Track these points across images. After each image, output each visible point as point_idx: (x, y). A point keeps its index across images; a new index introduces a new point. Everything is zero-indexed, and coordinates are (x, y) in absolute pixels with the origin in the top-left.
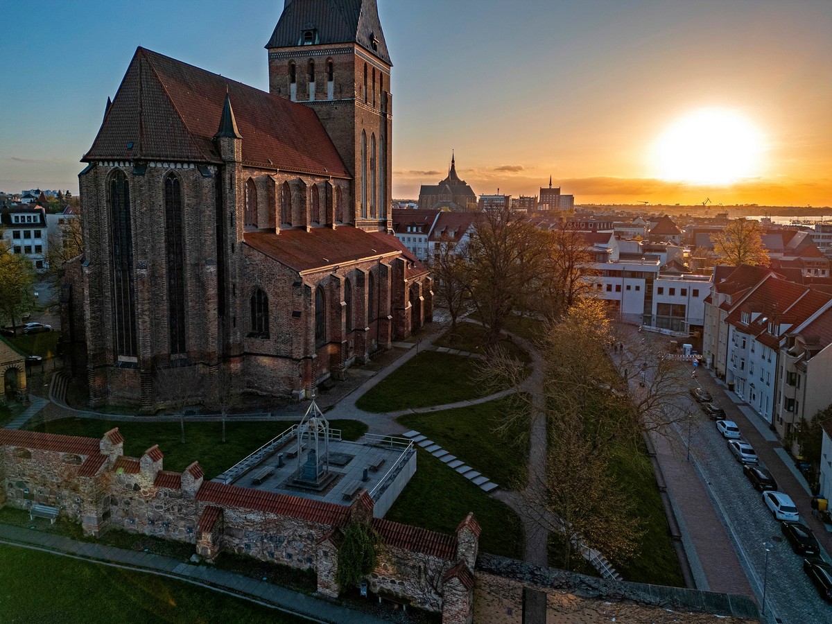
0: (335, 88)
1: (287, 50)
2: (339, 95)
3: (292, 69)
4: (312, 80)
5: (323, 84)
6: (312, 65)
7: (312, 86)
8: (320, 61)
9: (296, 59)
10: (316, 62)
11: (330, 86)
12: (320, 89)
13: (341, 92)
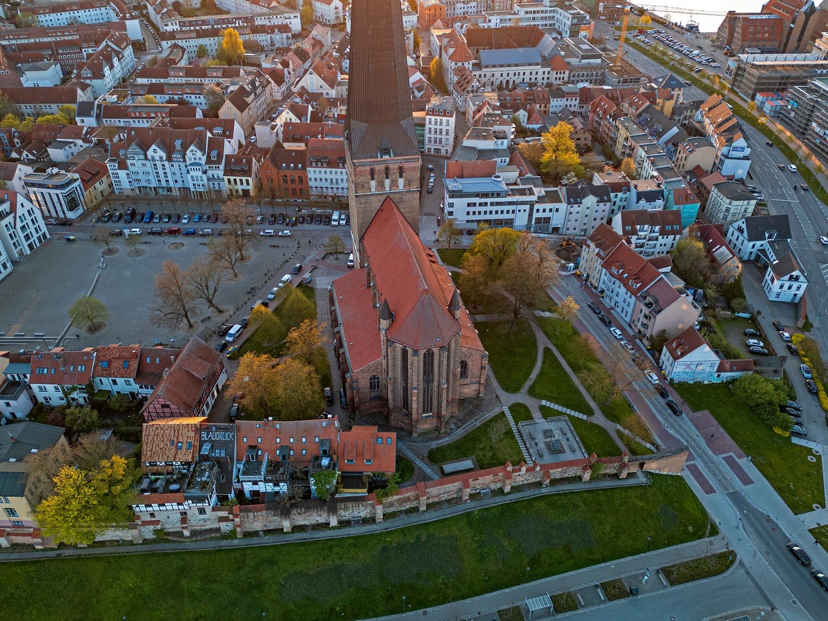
0: (405, 183)
1: (368, 160)
2: (408, 187)
3: (372, 173)
4: (387, 178)
5: (397, 181)
6: (387, 169)
7: (387, 182)
8: (394, 167)
9: (375, 166)
10: (391, 166)
11: (401, 182)
12: (394, 184)
13: (409, 185)
